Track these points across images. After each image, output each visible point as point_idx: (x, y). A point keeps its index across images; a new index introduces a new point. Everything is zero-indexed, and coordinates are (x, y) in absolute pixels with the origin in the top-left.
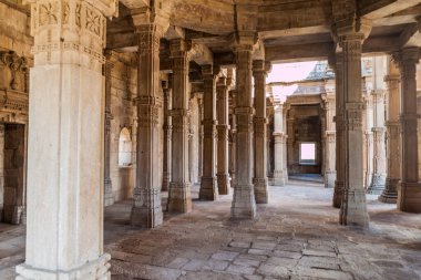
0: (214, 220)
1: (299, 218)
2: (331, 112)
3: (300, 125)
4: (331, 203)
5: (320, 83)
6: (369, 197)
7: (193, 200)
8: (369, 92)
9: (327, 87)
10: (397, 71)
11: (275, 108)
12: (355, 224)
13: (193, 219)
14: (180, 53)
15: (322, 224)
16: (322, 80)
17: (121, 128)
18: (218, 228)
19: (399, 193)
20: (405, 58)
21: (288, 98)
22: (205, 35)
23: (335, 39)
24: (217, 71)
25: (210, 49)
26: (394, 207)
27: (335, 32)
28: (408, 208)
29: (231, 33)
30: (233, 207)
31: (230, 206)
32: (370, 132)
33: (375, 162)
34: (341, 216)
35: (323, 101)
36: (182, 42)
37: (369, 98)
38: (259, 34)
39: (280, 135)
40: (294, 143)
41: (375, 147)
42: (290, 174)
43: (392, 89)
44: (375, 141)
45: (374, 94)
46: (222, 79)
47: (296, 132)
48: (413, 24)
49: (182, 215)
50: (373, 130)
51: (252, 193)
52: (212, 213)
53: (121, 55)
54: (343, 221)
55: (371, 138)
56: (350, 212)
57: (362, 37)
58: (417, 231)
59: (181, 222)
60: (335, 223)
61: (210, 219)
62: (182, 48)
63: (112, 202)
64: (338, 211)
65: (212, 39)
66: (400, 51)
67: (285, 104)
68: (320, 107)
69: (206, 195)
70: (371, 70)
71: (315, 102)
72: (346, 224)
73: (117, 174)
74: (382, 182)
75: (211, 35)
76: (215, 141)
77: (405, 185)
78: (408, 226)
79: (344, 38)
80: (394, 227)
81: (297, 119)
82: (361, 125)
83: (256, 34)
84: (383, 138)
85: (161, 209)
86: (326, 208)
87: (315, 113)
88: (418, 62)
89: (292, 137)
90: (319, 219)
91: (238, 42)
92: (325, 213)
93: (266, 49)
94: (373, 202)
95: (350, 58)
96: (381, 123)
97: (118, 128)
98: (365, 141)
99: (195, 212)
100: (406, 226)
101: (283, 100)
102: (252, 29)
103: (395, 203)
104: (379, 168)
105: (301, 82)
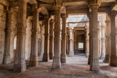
0: (46, 69)
1: (76, 68)
2: (88, 32)
3: (78, 37)
4: (87, 63)
5: (85, 23)
6: (100, 61)
7: (39, 62)
8: (100, 26)
9: (87, 24)
10: (109, 19)
11: (70, 31)
12: (95, 71)
13: (38, 69)
14: (36, 9)
15: (84, 71)
16: (85, 22)
17: (15, 35)
18: (46, 72)
19: (110, 60)
20: (112, 14)
21: (74, 27)
22: (44, 3)
23: (89, 6)
24: (50, 17)
25: (47, 9)
26: (108, 64)
27: (89, 3)
28: (113, 65)
29: (53, 3)
30: (53, 64)
31: (52, 64)
32: (100, 39)
33: (102, 49)
34: (90, 68)
35: (86, 29)
36: (36, 5)
37: (100, 28)
38: (63, 3)
39: (71, 40)
40: (76, 43)
41: (102, 44)
42: (74, 53)
43: (107, 25)
44: (102, 42)
45: (102, 27)
46: (52, 20)
47: (77, 39)
48: (115, 2)
49: (34, 67)
50: (101, 39)
51: (60, 59)
52: (45, 67)
53: (15, 10)
54: (91, 70)
55: (101, 41)
56: (93, 66)
57: (98, 5)
58: (116, 73)
59: (33, 70)
60: (88, 70)
61: (44, 69)
62: (36, 7)
63: (10, 62)
64: (89, 66)
65: (47, 5)
66: (110, 12)
67: (73, 30)
68: (85, 31)
69: (45, 60)
70: (101, 19)
71: (83, 29)
72: (92, 71)
73: (13, 52)
74: (104, 56)
75: (46, 3)
76: (49, 41)
77: (111, 57)
78: (113, 71)
79: (92, 6)
80: (108, 72)
81: (77, 35)
82: (97, 36)
83: (62, 4)
84: (104, 41)
85: (25, 65)
86: (85, 65)
87: (83, 33)
88: (116, 16)
89: (76, 41)
90: (83, 68)
91: (56, 6)
92: (85, 66)
93: (66, 10)
94: (101, 63)
95: (94, 13)
96: (104, 36)
97: (14, 36)
98: (98, 42)
99: (40, 66)
100: (112, 71)
101: (73, 28)
102: (61, 1)
103: (108, 63)
104: (103, 51)
105: (79, 22)
